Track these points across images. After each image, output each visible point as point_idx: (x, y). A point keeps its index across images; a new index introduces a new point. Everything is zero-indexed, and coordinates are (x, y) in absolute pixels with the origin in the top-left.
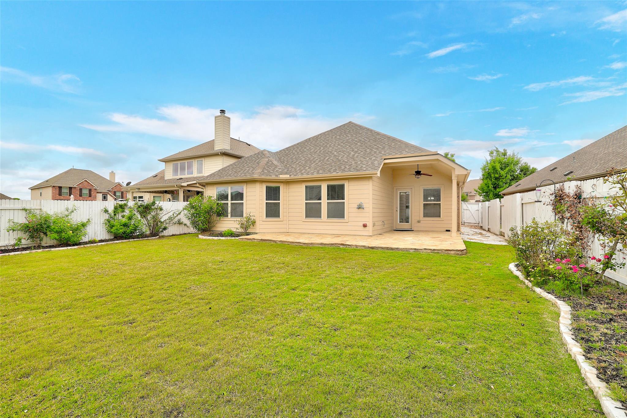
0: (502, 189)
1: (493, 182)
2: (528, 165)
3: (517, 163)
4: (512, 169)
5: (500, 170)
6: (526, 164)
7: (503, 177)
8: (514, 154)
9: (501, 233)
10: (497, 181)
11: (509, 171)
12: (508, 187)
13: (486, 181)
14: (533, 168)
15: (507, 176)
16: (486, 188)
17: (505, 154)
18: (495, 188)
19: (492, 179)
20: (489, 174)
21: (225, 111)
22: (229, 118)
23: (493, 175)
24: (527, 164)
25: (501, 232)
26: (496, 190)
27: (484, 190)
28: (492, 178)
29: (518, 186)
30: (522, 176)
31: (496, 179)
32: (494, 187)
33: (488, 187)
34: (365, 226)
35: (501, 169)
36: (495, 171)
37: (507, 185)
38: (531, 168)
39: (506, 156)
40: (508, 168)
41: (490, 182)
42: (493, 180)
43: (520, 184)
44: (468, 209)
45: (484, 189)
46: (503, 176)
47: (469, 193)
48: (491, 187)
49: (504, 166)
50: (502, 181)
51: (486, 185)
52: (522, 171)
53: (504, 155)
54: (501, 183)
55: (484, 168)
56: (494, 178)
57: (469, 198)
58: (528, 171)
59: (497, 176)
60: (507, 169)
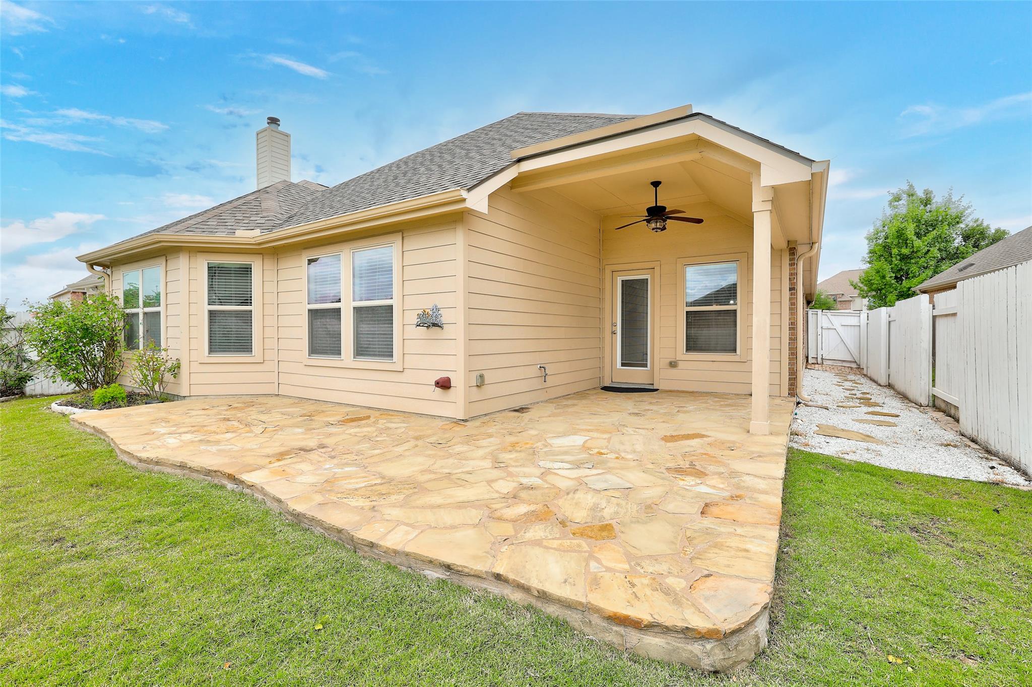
0: (915, 280)
1: (896, 265)
2: (985, 224)
3: (958, 220)
4: (943, 236)
5: (915, 238)
6: (979, 223)
7: (919, 254)
8: (949, 200)
9: (934, 401)
10: (905, 264)
11: (937, 238)
12: (931, 277)
13: (877, 265)
14: (997, 231)
15: (929, 251)
16: (877, 280)
17: (926, 202)
18: (898, 279)
19: (894, 259)
20: (884, 247)
21: (279, 121)
22: (287, 136)
23: (895, 251)
24: (982, 223)
25: (934, 396)
26: (901, 284)
27: (872, 284)
28: (893, 256)
29: (965, 268)
30: (970, 251)
31: (904, 258)
32: (896, 278)
33: (884, 277)
34: (444, 384)
35: (918, 235)
36: (901, 241)
37: (929, 272)
38: (993, 231)
39: (929, 206)
40: (935, 232)
41: (887, 267)
42: (895, 261)
43: (972, 265)
44: (832, 327)
45: (873, 282)
46: (919, 251)
47: (838, 296)
48: (890, 276)
49: (925, 227)
50: (916, 263)
51: (878, 272)
52: (966, 238)
53: (926, 205)
54: (914, 268)
55: (874, 235)
56: (898, 258)
57: (839, 306)
58: (984, 239)
59: (905, 251)
60: (931, 236)
